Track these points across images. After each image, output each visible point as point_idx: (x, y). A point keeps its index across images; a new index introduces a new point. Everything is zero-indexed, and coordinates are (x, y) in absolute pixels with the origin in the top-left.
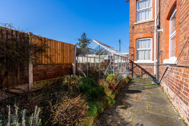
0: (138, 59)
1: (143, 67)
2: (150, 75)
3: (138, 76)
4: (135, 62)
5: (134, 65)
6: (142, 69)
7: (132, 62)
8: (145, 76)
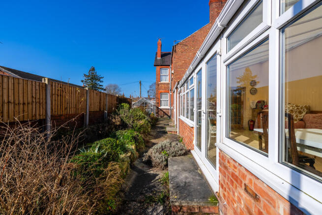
0: (161, 106)
1: (164, 111)
2: (168, 115)
3: (161, 117)
4: (160, 108)
5: (159, 110)
6: (164, 112)
7: (158, 108)
8: (165, 116)
